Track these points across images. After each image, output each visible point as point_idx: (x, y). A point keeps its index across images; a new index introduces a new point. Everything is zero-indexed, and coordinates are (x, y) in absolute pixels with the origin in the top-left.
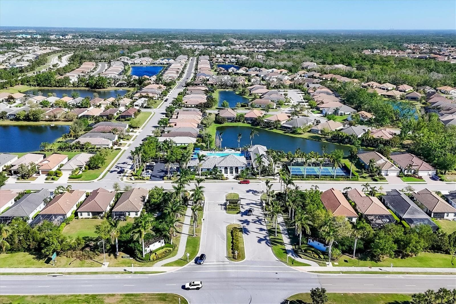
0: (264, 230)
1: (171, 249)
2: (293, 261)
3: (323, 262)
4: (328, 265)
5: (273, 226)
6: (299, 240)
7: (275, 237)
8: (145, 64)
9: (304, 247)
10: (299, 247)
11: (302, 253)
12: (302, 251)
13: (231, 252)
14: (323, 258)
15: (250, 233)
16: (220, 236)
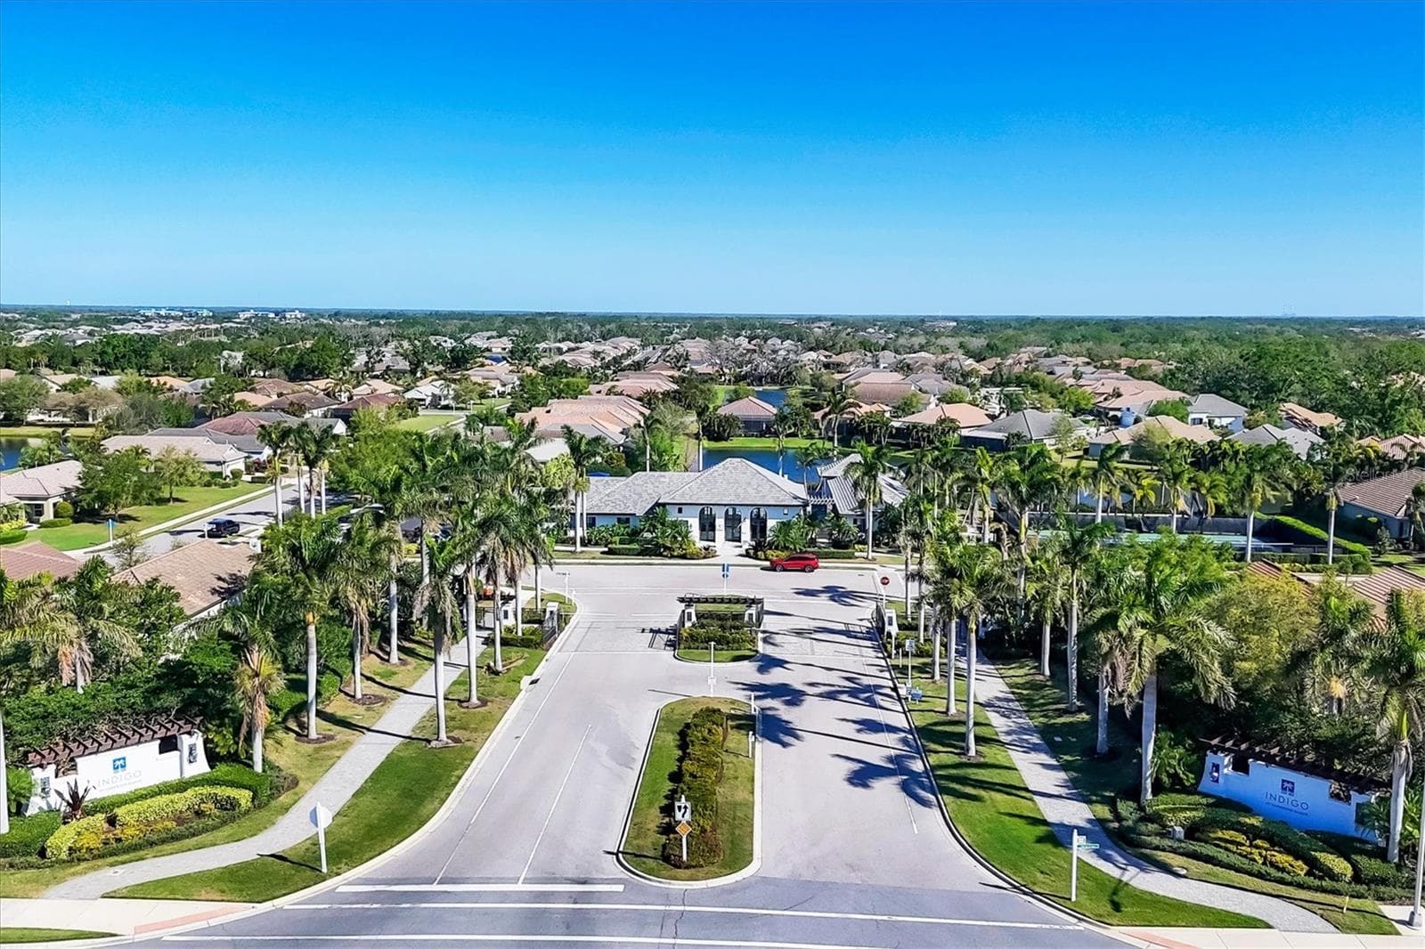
0: (892, 729)
1: (244, 797)
2: (1115, 892)
3: (1357, 903)
4: (1409, 923)
5: (946, 713)
6: (1140, 757)
7: (964, 760)
8: (499, 350)
9: (1180, 812)
10: (1141, 808)
11: (1167, 843)
12: (1166, 833)
13: (653, 826)
14: (1349, 872)
15: (797, 737)
16: (603, 749)
